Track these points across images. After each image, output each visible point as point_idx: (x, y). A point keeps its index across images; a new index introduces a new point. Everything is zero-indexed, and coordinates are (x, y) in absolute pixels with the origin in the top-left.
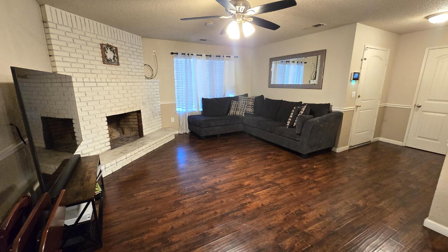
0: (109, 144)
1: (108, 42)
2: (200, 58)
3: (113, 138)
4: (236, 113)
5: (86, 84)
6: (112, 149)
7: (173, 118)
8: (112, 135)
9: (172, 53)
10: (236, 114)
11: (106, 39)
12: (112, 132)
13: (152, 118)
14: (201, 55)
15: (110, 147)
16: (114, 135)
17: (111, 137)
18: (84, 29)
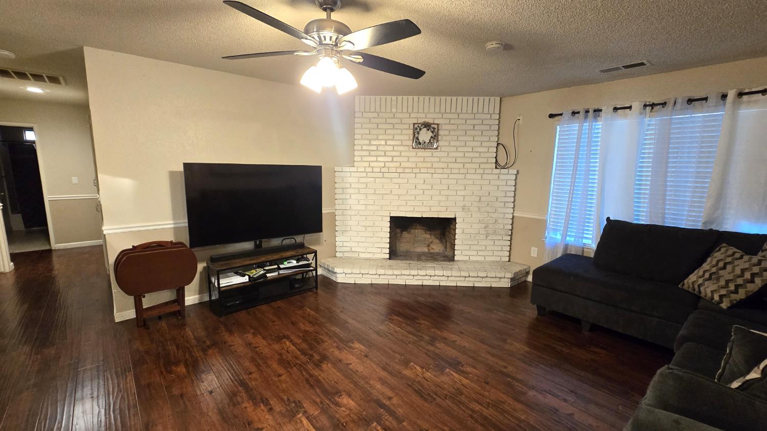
0: (388, 251)
1: (428, 118)
2: (626, 116)
3: (431, 251)
4: (702, 289)
5: (386, 175)
6: (390, 259)
7: (536, 249)
8: (431, 245)
9: (551, 116)
10: (700, 292)
11: (424, 115)
12: (431, 242)
13: (483, 237)
14: (630, 108)
15: (388, 256)
16: (434, 247)
17: (430, 248)
18: (394, 110)
